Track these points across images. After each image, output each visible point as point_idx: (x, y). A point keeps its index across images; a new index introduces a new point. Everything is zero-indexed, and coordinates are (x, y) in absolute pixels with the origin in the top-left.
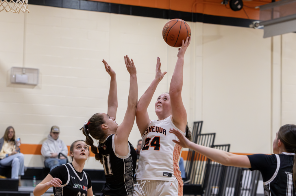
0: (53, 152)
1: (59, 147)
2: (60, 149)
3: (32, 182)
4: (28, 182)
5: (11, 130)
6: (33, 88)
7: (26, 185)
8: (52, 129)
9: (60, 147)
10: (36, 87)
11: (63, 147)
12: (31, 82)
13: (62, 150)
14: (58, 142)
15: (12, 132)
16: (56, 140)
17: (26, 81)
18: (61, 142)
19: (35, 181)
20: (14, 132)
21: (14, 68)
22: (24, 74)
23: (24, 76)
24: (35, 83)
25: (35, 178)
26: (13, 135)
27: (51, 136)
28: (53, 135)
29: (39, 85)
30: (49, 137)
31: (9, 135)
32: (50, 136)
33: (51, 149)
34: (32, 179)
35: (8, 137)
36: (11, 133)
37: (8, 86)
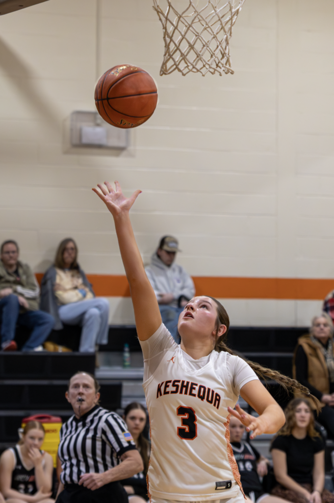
0: (164, 292)
1: (176, 281)
2: (179, 285)
3: (122, 356)
4: (113, 356)
5: (70, 245)
6: (118, 155)
7: (109, 363)
8: (163, 242)
9: (179, 281)
10: (124, 153)
11: (184, 281)
12: (113, 142)
13: (182, 288)
14: (174, 270)
15: (72, 249)
16: (169, 265)
17: (104, 142)
18: (181, 271)
19: (127, 355)
20: (75, 249)
21: (79, 113)
22: (98, 125)
23: (99, 130)
24: (121, 144)
25: (127, 349)
26: (73, 255)
27: (159, 256)
28: (165, 256)
29: (131, 148)
30: (153, 259)
31: (66, 255)
32: (156, 257)
33: (160, 286)
34: (121, 350)
35: (63, 260)
36: (70, 251)
37: (66, 152)
